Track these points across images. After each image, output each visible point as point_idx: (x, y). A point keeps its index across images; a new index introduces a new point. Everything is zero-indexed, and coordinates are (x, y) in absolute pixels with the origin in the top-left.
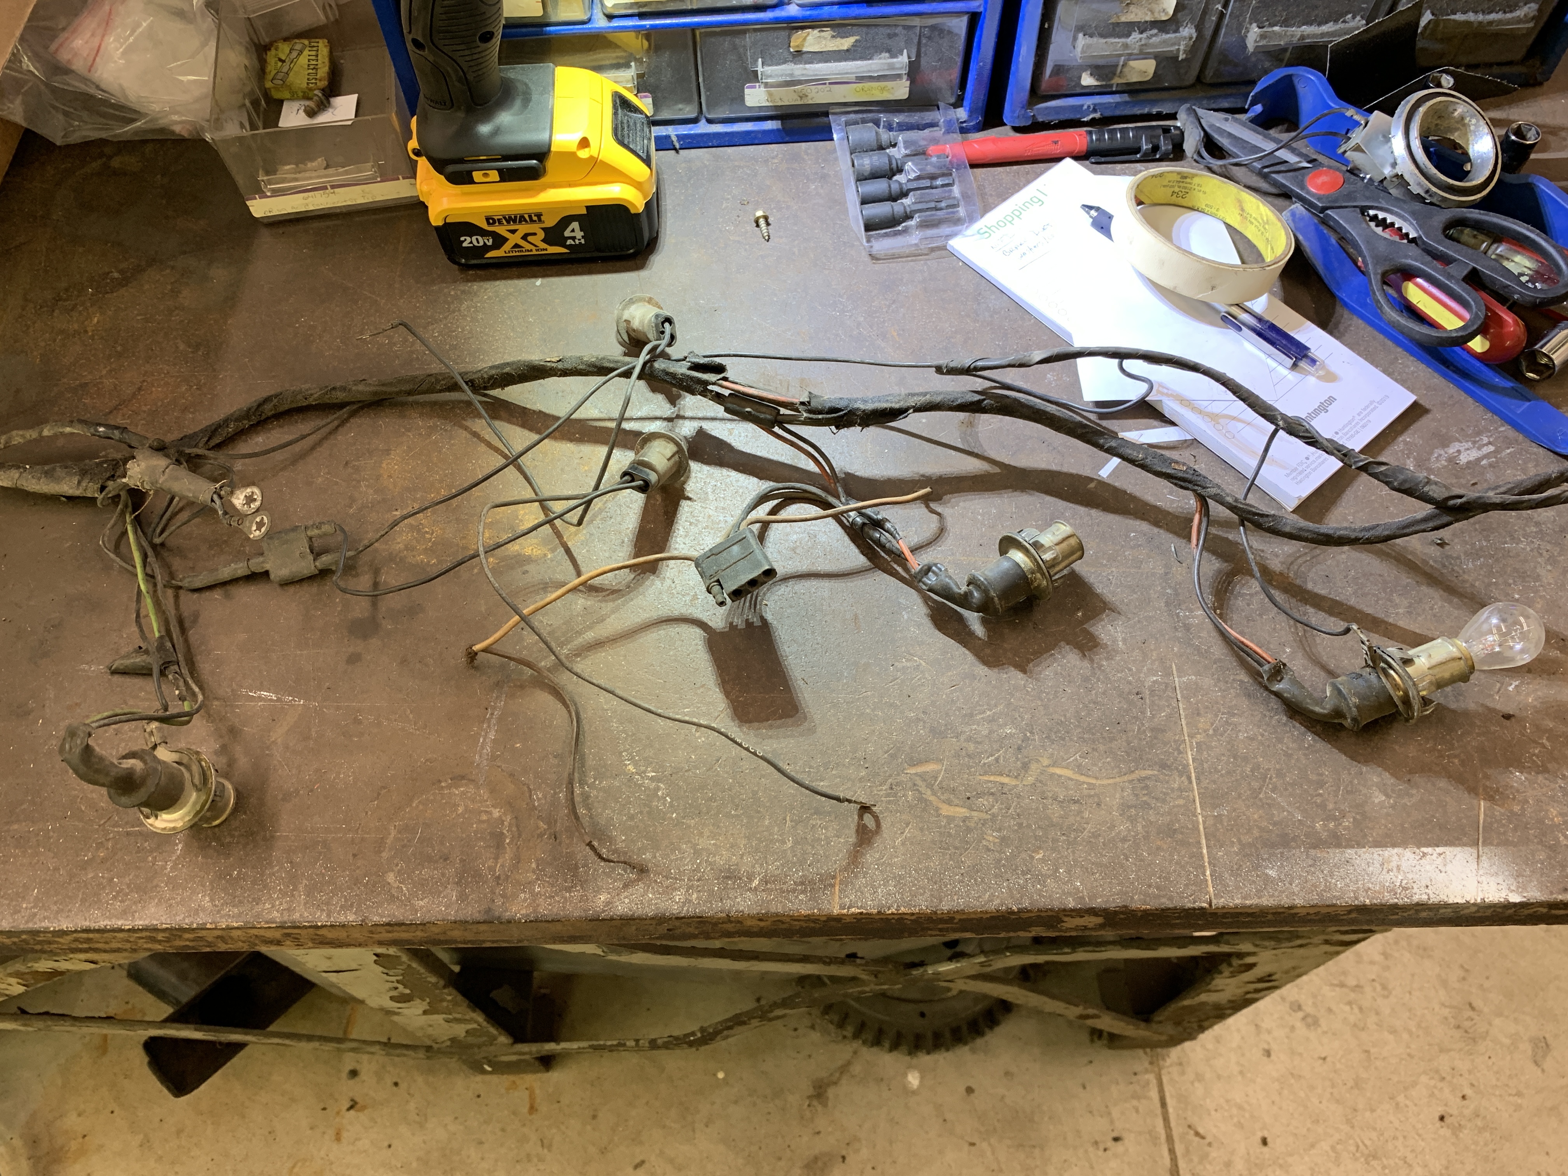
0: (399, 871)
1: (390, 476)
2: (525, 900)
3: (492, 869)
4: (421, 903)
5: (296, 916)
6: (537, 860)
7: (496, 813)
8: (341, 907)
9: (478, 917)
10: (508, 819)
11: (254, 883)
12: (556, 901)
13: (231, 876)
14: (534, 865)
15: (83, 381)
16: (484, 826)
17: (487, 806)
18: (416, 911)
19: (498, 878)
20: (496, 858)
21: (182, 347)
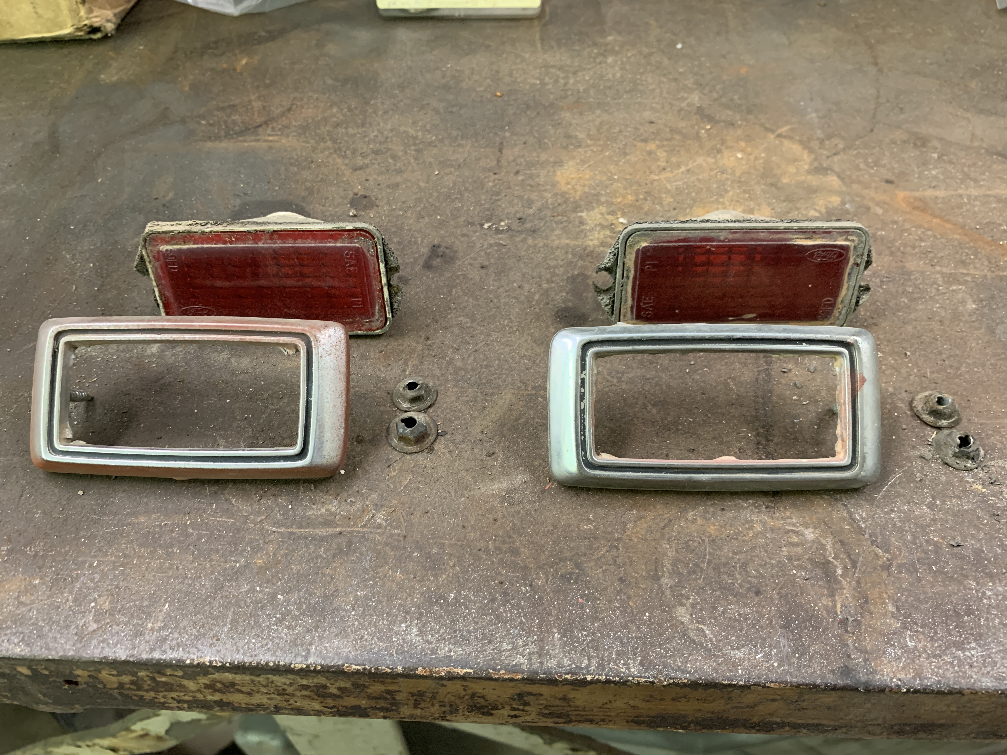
0: (693, 606)
1: (568, 183)
2: (898, 658)
3: (832, 611)
4: (739, 654)
5: (552, 663)
6: (896, 602)
7: (810, 534)
8: (618, 654)
9: (831, 680)
10: (829, 543)
11: (482, 611)
12: (946, 663)
13: (446, 600)
14: (891, 608)
15: (232, 103)
16: (799, 550)
17: (794, 525)
18: (735, 666)
19: (844, 622)
20: (832, 595)
21: (330, 82)
